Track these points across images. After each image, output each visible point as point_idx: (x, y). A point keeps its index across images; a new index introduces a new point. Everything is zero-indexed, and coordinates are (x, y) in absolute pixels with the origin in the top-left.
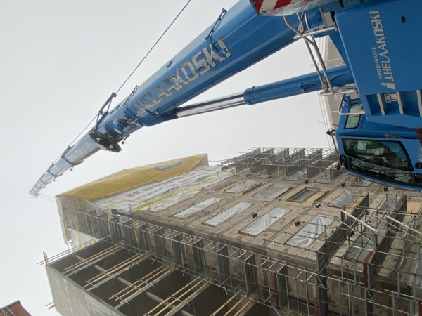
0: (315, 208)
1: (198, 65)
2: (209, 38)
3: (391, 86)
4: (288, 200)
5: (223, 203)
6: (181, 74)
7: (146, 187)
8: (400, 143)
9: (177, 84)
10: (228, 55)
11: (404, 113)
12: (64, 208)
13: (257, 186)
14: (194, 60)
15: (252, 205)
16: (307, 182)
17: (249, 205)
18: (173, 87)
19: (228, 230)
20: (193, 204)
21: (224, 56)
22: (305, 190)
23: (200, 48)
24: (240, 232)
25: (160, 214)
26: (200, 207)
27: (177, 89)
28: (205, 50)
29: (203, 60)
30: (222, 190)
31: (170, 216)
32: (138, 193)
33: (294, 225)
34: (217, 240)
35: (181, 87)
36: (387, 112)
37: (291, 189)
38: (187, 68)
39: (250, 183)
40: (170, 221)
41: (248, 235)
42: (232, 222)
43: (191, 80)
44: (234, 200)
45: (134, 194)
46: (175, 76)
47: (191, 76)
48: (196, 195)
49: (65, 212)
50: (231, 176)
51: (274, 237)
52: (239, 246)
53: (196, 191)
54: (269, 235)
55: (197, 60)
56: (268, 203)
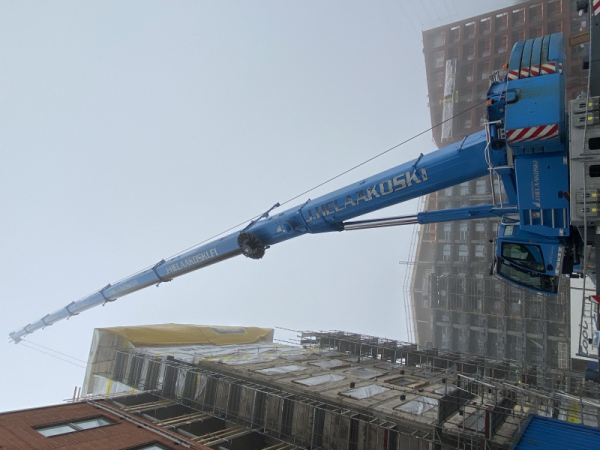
0: (417, 392)
1: (396, 183)
2: (415, 166)
4: (385, 382)
5: (309, 372)
6: (378, 188)
7: (203, 347)
8: (539, 246)
9: (370, 196)
10: (425, 179)
11: (544, 224)
13: (345, 367)
14: (395, 180)
15: (346, 378)
16: (402, 372)
17: (342, 378)
18: (364, 197)
19: (324, 391)
20: (273, 367)
21: (421, 179)
22: (402, 379)
23: (404, 172)
24: (339, 394)
25: (236, 368)
26: (283, 370)
27: (367, 200)
29: (403, 180)
30: (304, 363)
31: (249, 370)
33: (398, 399)
34: (313, 397)
35: (371, 198)
36: (534, 224)
37: (385, 375)
38: (386, 185)
39: (336, 363)
40: (250, 375)
41: (350, 397)
42: (328, 386)
43: (384, 194)
44: (322, 371)
45: (189, 350)
46: (371, 190)
47: (385, 191)
48: (273, 361)
49: (98, 352)
50: (310, 353)
51: (379, 404)
52: (340, 405)
53: (272, 357)
54: (374, 402)
55: (398, 179)
56: (363, 381)
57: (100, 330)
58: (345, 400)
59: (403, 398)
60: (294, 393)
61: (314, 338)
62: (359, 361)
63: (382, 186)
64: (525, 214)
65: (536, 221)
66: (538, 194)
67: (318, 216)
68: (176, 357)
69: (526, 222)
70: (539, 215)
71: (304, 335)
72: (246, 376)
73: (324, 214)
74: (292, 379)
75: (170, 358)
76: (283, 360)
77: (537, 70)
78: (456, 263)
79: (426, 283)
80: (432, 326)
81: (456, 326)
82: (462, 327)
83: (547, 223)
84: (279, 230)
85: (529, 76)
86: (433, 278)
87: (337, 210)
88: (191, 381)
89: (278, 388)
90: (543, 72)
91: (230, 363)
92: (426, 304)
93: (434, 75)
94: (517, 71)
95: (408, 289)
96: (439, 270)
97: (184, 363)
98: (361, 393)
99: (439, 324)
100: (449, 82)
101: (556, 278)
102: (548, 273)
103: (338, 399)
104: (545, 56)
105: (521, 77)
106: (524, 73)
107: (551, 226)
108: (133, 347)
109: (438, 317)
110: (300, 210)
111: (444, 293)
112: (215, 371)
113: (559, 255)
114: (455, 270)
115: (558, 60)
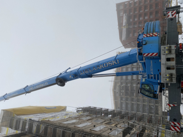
0: (115, 127)
1: (109, 64)
2: (115, 59)
3: (152, 73)
4: (105, 124)
5: (80, 122)
6: (103, 65)
7: (42, 114)
8: (152, 85)
9: (101, 67)
10: (118, 63)
11: (154, 79)
12: (3, 116)
13: (92, 119)
14: (109, 63)
15: (92, 124)
16: (110, 120)
17: (91, 124)
18: (99, 68)
19: (85, 129)
20: (67, 121)
21: (117, 63)
22: (110, 122)
23: (112, 60)
24: (90, 130)
25: (54, 122)
26: (71, 122)
27: (100, 68)
28: (113, 61)
29: (111, 63)
30: (78, 118)
31: (59, 123)
32: (38, 115)
33: (110, 130)
34: (81, 132)
35: (101, 68)
36: (151, 78)
37: (105, 121)
38: (106, 64)
39: (89, 118)
40: (59, 124)
41: (94, 131)
42: (86, 127)
43: (105, 67)
44: (84, 122)
45: (37, 116)
46: (101, 65)
47: (106, 66)
48: (67, 119)
49: (2, 119)
50: (80, 114)
51: (103, 132)
52: (91, 134)
53: (66, 117)
54: (102, 132)
55: (110, 63)
56: (98, 124)
57: (3, 110)
58: (93, 132)
59: (111, 129)
60: (75, 130)
61: (81, 109)
62: (96, 117)
63: (105, 64)
64: (148, 75)
65: (152, 78)
66: (152, 70)
67: (84, 73)
68: (33, 119)
69: (149, 78)
70: (153, 76)
71: (77, 108)
72: (58, 125)
73: (86, 72)
74: (74, 125)
75: (30, 119)
76: (71, 118)
77: (152, 34)
78: (127, 81)
79: (117, 88)
80: (119, 102)
81: (127, 102)
82: (129, 102)
83: (155, 78)
84: (70, 77)
85: (150, 37)
86: (120, 86)
87: (90, 71)
88: (38, 128)
89: (69, 129)
90: (154, 35)
91: (52, 120)
92: (118, 95)
93: (120, 19)
94: (146, 34)
95: (112, 90)
96: (122, 83)
97: (35, 121)
98: (97, 129)
99: (122, 101)
100: (125, 21)
101: (158, 94)
102: (155, 93)
103: (90, 131)
104: (154, 30)
105: (147, 37)
106: (148, 35)
107: (156, 79)
108: (16, 116)
109: (121, 99)
110: (78, 71)
111: (123, 91)
112: (47, 124)
113: (158, 88)
114: (127, 84)
115: (158, 32)
